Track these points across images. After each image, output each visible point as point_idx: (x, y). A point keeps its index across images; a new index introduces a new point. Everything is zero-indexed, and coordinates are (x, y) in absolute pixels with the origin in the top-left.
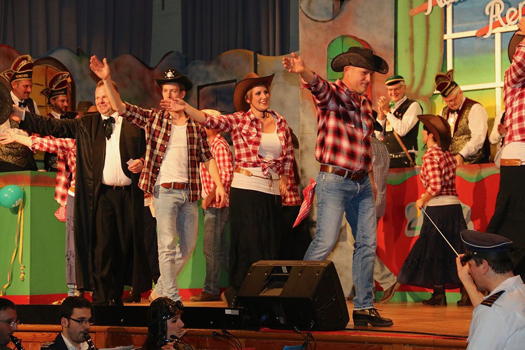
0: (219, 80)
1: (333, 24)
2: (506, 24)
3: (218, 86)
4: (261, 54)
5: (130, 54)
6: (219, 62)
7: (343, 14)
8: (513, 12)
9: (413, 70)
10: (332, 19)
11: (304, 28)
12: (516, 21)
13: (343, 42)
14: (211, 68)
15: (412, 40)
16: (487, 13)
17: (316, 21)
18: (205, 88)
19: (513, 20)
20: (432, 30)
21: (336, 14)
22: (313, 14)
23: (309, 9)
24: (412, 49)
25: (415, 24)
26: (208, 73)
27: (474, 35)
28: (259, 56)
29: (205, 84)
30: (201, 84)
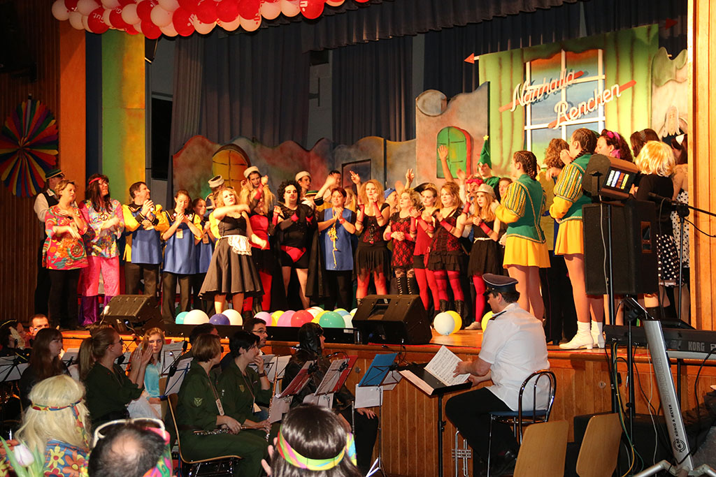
0: (358, 160)
1: (442, 118)
2: (570, 119)
3: (357, 164)
4: (390, 140)
5: (292, 140)
6: (358, 146)
7: (449, 111)
8: (574, 110)
9: (502, 153)
10: (441, 114)
11: (420, 121)
12: (576, 117)
13: (449, 131)
14: (352, 151)
15: (501, 130)
16: (556, 111)
17: (429, 116)
18: (348, 166)
20: (515, 122)
21: (443, 111)
22: (427, 111)
23: (423, 107)
24: (501, 137)
25: (503, 118)
26: (349, 154)
27: (547, 127)
28: (387, 141)
29: (347, 162)
30: (344, 162)
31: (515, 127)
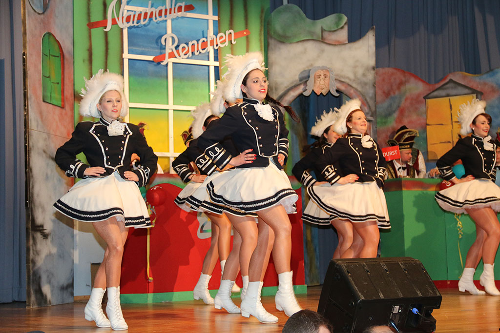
1: (44, 18)
2: (180, 56)
8: (184, 48)
10: (43, 13)
12: (187, 56)
13: (49, 39)
15: (90, 51)
16: (163, 43)
17: (35, 11)
19: (185, 54)
20: (111, 46)
21: (45, 8)
22: (33, 3)
24: (90, 60)
25: (92, 37)
27: (152, 60)
31: (110, 51)
